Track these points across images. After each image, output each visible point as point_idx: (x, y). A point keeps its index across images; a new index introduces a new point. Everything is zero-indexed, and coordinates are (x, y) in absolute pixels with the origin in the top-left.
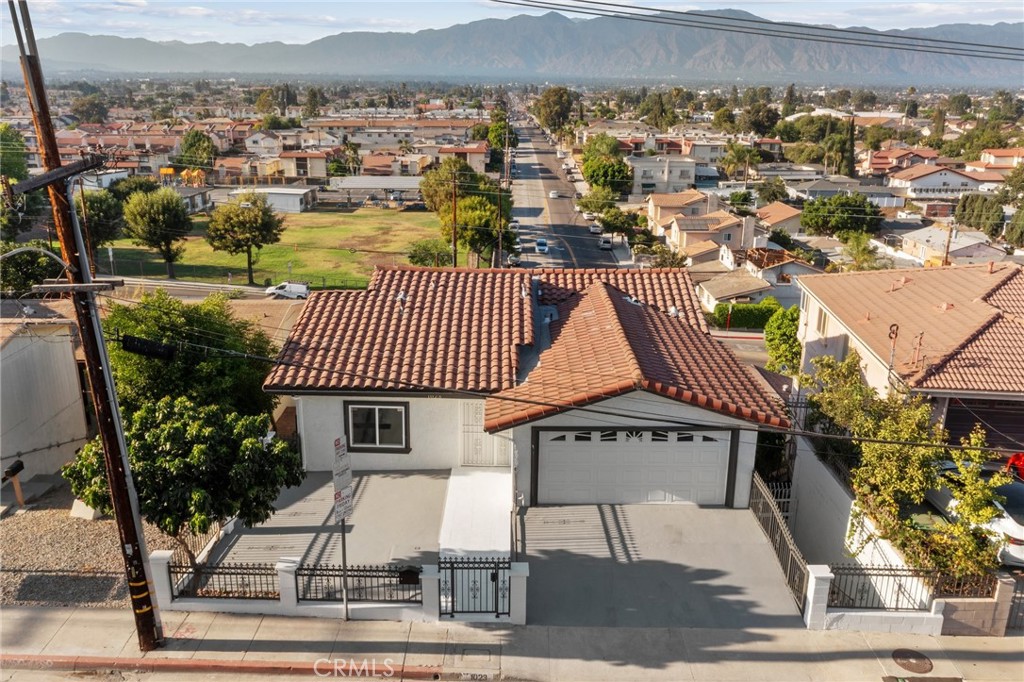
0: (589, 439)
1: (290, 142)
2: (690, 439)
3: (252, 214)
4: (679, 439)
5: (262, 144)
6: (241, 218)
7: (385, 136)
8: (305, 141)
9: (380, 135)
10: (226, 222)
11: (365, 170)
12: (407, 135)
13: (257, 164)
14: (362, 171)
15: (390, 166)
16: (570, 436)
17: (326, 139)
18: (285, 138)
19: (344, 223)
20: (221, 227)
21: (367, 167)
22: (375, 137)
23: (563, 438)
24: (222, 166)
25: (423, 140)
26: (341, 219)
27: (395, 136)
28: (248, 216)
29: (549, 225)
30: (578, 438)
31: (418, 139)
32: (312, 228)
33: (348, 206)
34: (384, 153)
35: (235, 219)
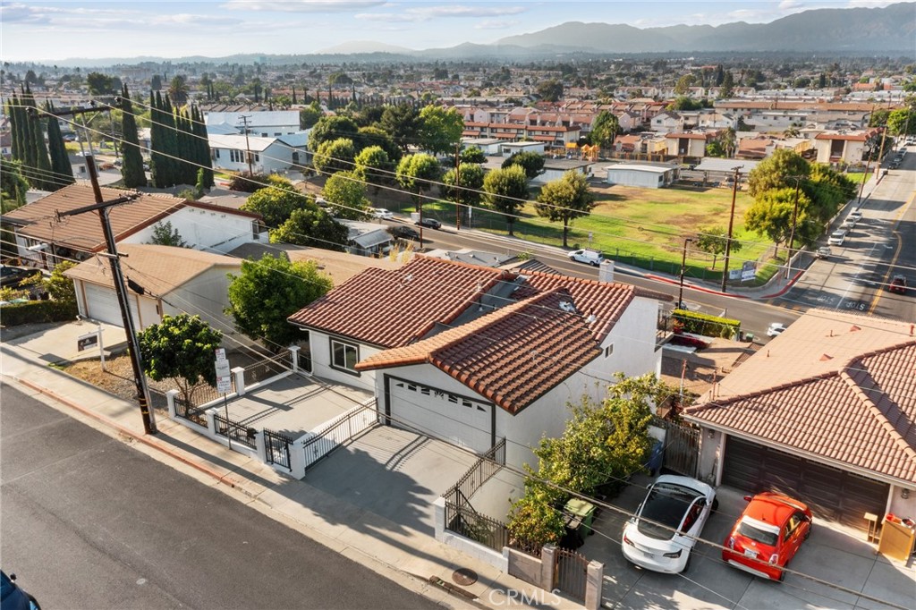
0: (415, 390)
1: (691, 122)
2: (470, 405)
3: (568, 191)
4: (464, 404)
5: (665, 123)
6: (560, 194)
7: (781, 119)
8: (703, 122)
9: (775, 118)
10: (550, 196)
11: (740, 152)
12: (803, 119)
13: (648, 142)
14: (737, 153)
15: (764, 150)
16: (406, 385)
17: (722, 120)
18: (687, 118)
19: (688, 201)
20: (545, 200)
21: (743, 149)
22: (771, 120)
23: (402, 385)
24: (619, 142)
25: (816, 124)
26: (688, 197)
27: (790, 119)
28: (565, 193)
29: (896, 221)
30: (410, 388)
31: (811, 123)
32: (656, 203)
33: (702, 186)
34: (765, 136)
35: (555, 194)
